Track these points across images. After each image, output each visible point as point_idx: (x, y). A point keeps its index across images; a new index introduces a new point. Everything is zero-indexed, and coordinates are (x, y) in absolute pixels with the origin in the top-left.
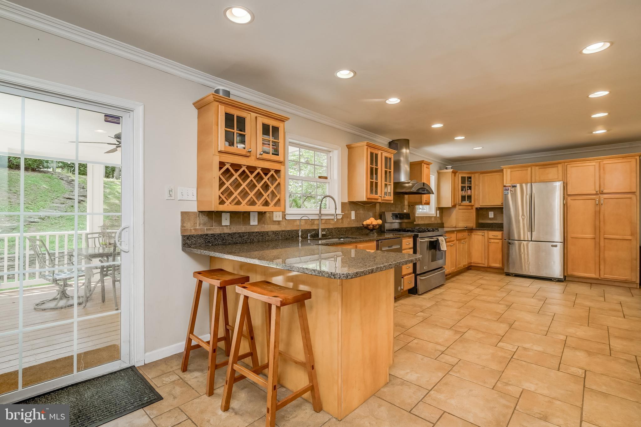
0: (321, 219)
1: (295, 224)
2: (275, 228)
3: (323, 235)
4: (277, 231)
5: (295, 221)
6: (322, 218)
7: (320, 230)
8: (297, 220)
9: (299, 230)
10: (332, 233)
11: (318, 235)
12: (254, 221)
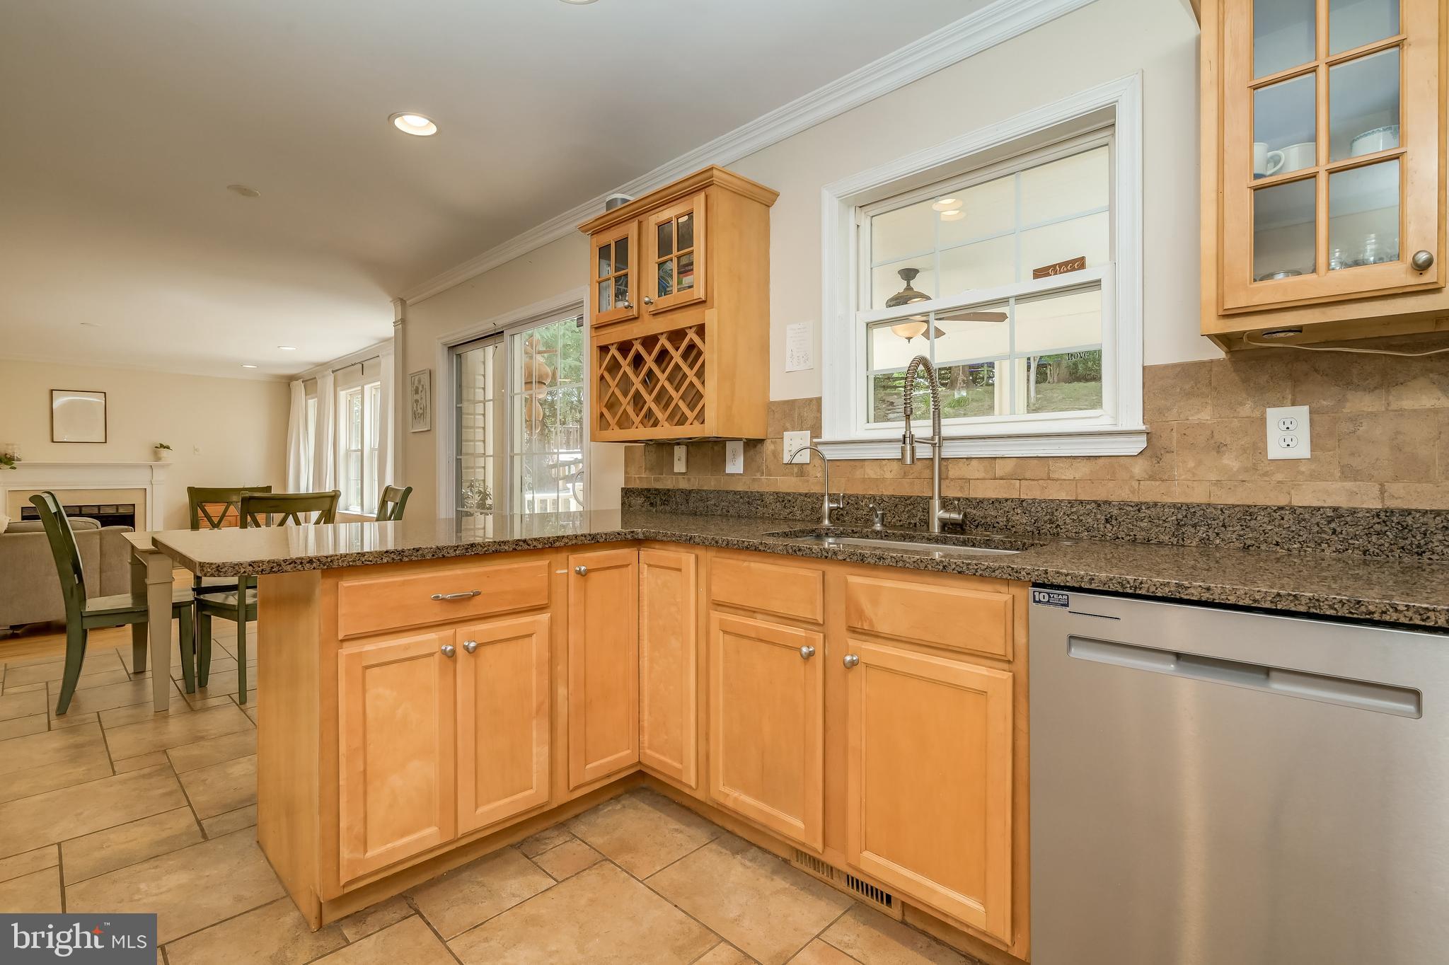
0: (941, 459)
1: (858, 474)
2: (787, 484)
3: (945, 525)
4: (788, 494)
5: (857, 463)
6: (946, 453)
7: (936, 503)
8: (866, 463)
9: (823, 496)
10: (1051, 522)
11: (927, 523)
12: (735, 465)
